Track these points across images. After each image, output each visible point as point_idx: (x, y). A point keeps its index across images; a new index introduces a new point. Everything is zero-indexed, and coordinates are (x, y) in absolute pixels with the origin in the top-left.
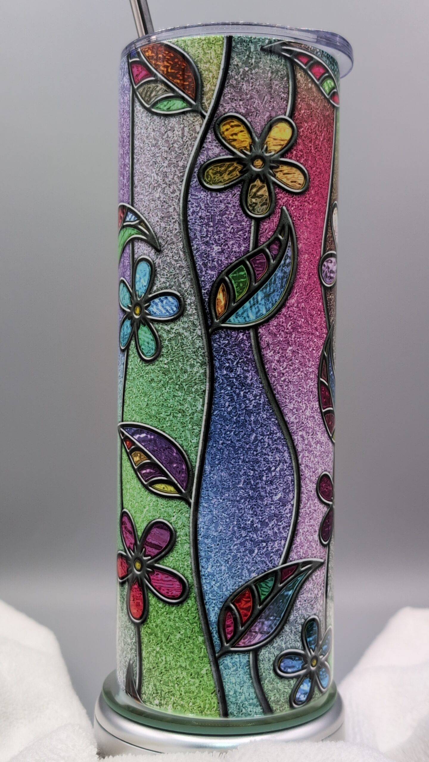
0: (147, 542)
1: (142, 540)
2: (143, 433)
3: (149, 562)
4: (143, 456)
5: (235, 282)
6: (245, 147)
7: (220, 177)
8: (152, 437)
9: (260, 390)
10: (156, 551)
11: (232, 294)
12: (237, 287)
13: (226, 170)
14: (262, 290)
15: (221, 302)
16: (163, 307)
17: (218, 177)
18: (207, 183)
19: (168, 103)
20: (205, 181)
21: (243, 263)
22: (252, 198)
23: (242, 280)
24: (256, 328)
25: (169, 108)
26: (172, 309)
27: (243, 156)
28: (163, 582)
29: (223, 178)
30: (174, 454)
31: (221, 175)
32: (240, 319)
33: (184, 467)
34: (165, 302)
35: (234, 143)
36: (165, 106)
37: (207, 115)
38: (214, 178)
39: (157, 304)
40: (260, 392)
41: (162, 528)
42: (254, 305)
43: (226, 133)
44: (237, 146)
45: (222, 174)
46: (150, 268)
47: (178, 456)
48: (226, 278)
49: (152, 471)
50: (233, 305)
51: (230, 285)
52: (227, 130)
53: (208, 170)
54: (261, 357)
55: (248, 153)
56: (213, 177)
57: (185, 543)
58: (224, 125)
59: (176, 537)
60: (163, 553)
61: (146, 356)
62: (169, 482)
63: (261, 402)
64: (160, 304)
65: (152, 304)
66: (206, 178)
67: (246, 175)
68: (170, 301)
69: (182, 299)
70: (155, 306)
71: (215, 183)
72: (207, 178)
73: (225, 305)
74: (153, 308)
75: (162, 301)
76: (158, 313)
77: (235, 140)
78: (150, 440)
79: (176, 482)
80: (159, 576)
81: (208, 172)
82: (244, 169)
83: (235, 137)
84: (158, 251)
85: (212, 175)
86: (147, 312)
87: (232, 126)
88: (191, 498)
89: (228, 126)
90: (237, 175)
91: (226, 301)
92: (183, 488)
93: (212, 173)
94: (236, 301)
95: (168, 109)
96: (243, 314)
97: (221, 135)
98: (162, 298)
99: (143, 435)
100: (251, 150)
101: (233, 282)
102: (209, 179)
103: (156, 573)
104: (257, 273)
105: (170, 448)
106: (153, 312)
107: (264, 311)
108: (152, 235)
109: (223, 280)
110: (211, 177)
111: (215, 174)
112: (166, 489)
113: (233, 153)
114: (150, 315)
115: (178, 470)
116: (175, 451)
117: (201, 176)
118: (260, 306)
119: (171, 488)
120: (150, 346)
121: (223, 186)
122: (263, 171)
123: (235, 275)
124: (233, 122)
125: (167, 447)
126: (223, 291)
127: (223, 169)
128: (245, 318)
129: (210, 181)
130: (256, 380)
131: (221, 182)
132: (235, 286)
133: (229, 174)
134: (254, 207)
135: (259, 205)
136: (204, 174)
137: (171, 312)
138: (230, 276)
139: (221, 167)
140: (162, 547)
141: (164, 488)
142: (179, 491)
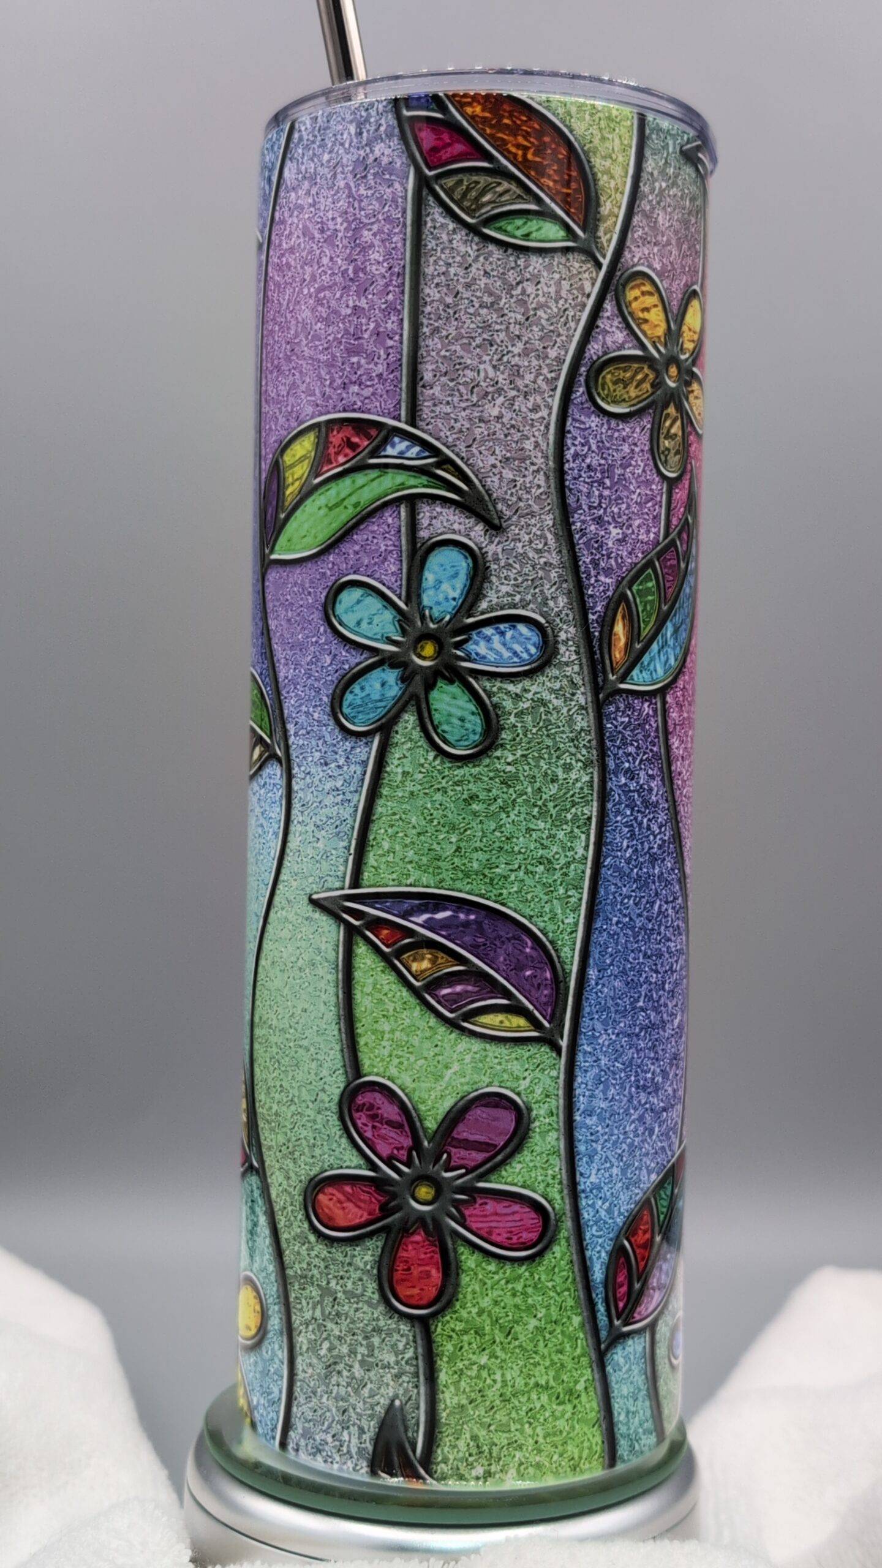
0: (453, 1138)
1: (438, 1137)
2: (445, 909)
3: (460, 1181)
4: (442, 957)
5: (641, 602)
6: (659, 337)
7: (623, 391)
8: (472, 917)
9: (666, 814)
10: (480, 1157)
11: (636, 625)
12: (643, 611)
13: (632, 378)
14: (671, 620)
15: (619, 639)
16: (504, 645)
17: (620, 390)
18: (603, 399)
19: (525, 223)
20: (599, 394)
21: (650, 564)
22: (665, 438)
23: (650, 598)
24: (662, 692)
25: (528, 235)
26: (527, 651)
27: (656, 355)
28: (497, 1218)
29: (628, 392)
30: (528, 950)
31: (625, 388)
32: (646, 675)
33: (548, 975)
34: (509, 634)
35: (645, 327)
36: (518, 228)
37: (605, 262)
38: (615, 391)
39: (488, 639)
40: (665, 818)
41: (496, 1106)
42: (663, 647)
43: (634, 305)
44: (649, 332)
45: (628, 385)
46: (470, 561)
47: (535, 954)
48: (629, 593)
49: (470, 988)
50: (638, 646)
51: (633, 605)
52: (636, 299)
53: (604, 373)
54: (668, 747)
55: (662, 349)
56: (612, 389)
57: (549, 1130)
58: (632, 288)
59: (531, 1121)
60: (499, 1158)
61: (454, 747)
62: (517, 1009)
63: (666, 838)
64: (496, 638)
65: (475, 637)
66: (600, 390)
67: (659, 392)
68: (521, 634)
69: (549, 630)
70: (482, 643)
71: (615, 402)
72: (603, 389)
73: (626, 644)
74: (478, 647)
75: (502, 634)
76: (491, 656)
77: (646, 321)
78: (467, 924)
79: (531, 1007)
80: (488, 1207)
81: (604, 378)
82: (657, 381)
83: (646, 315)
84: (495, 527)
85: (610, 385)
86: (459, 653)
87: (643, 293)
88: (562, 1038)
89: (636, 293)
90: (648, 391)
91: (627, 639)
92: (545, 1018)
93: (611, 381)
94: (641, 638)
95: (526, 236)
96: (649, 664)
97: (627, 307)
98: (502, 626)
99: (441, 915)
100: (666, 346)
101: (638, 600)
102: (606, 392)
103: (479, 1201)
104: (668, 585)
105: (518, 939)
106: (477, 654)
107: (672, 661)
108: (479, 492)
109: (623, 597)
110: (609, 389)
111: (615, 383)
112: (507, 1024)
113: (643, 347)
114: (468, 659)
115: (536, 982)
116: (529, 943)
117: (592, 384)
118: (669, 650)
119: (521, 1022)
120: (468, 725)
121: (627, 410)
122: (677, 388)
123: (641, 587)
124: (644, 284)
125: (511, 935)
126: (623, 618)
127: (628, 375)
128: (651, 674)
129: (607, 396)
130: (662, 795)
131: (624, 400)
132: (640, 609)
133: (636, 387)
134: (666, 456)
135: (672, 452)
136: (597, 381)
137: (525, 656)
138: (635, 588)
139: (625, 371)
140: (496, 1146)
141: (501, 1022)
142: (537, 1025)
